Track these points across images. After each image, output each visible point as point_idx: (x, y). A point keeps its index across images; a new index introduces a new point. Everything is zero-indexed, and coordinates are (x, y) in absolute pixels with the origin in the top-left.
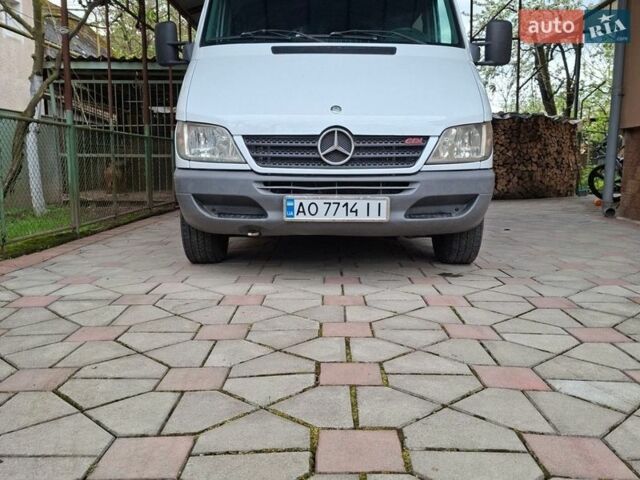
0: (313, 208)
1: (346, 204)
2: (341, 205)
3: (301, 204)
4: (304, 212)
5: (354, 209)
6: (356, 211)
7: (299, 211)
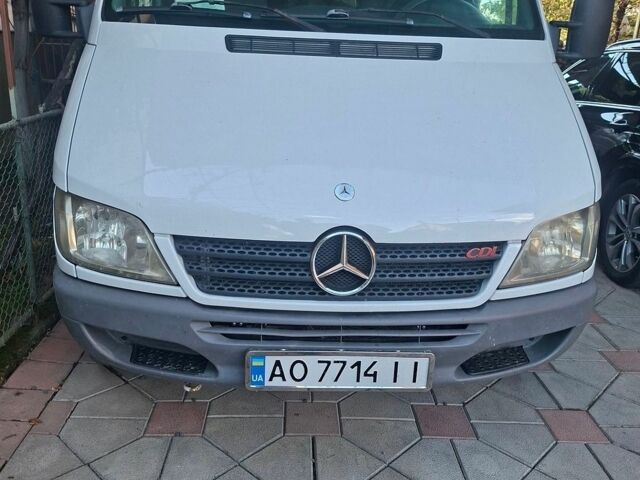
0: (299, 369)
1: (358, 364)
2: (348, 365)
3: (278, 363)
4: (282, 375)
5: (371, 372)
6: (375, 375)
7: (273, 375)
